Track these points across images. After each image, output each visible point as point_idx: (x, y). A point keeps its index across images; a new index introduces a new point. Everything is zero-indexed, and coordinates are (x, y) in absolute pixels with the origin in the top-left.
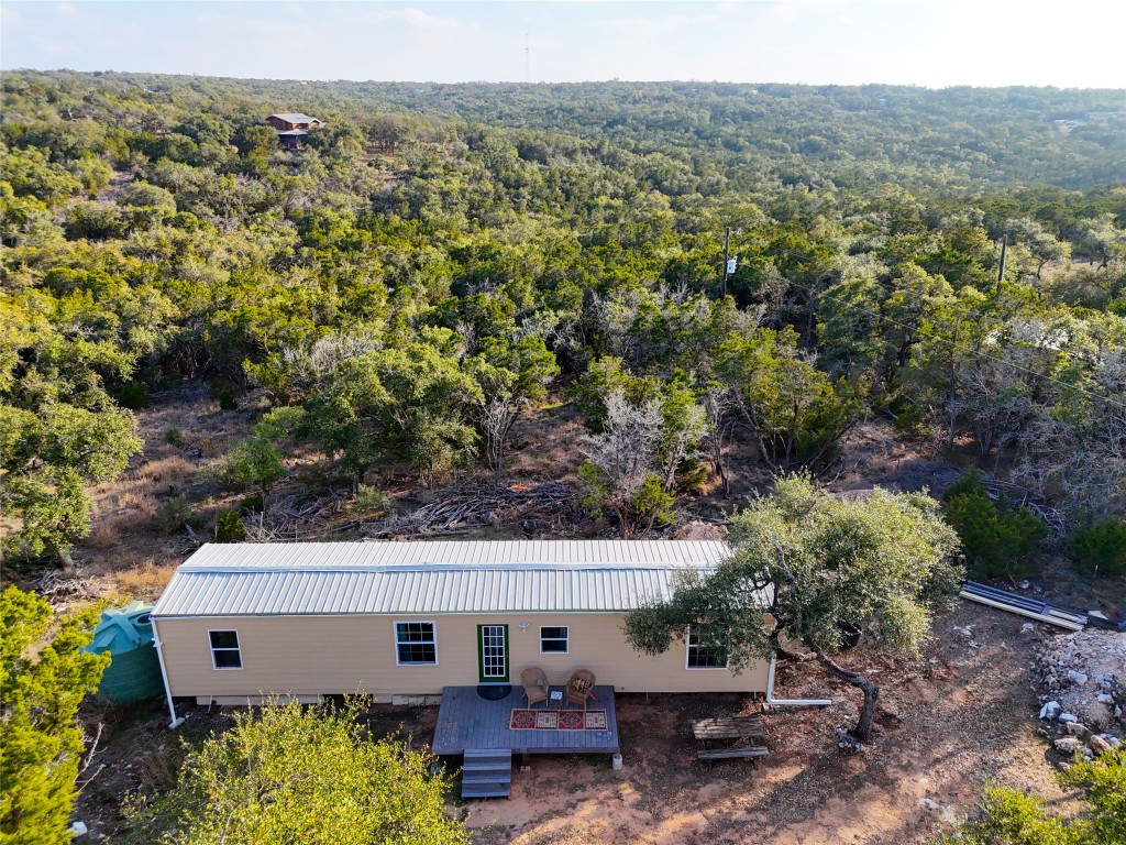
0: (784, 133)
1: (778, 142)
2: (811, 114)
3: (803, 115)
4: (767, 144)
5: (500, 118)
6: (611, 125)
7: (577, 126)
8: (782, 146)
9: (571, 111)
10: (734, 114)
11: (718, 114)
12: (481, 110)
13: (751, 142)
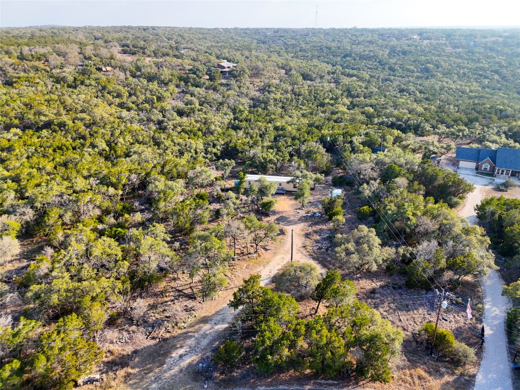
0: (417, 63)
1: (412, 67)
2: (434, 52)
3: (430, 52)
4: (407, 69)
5: (300, 51)
6: (344, 57)
7: (331, 57)
8: (413, 70)
9: (330, 49)
10: (399, 51)
11: (393, 52)
12: (294, 46)
13: (400, 68)
